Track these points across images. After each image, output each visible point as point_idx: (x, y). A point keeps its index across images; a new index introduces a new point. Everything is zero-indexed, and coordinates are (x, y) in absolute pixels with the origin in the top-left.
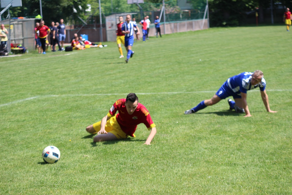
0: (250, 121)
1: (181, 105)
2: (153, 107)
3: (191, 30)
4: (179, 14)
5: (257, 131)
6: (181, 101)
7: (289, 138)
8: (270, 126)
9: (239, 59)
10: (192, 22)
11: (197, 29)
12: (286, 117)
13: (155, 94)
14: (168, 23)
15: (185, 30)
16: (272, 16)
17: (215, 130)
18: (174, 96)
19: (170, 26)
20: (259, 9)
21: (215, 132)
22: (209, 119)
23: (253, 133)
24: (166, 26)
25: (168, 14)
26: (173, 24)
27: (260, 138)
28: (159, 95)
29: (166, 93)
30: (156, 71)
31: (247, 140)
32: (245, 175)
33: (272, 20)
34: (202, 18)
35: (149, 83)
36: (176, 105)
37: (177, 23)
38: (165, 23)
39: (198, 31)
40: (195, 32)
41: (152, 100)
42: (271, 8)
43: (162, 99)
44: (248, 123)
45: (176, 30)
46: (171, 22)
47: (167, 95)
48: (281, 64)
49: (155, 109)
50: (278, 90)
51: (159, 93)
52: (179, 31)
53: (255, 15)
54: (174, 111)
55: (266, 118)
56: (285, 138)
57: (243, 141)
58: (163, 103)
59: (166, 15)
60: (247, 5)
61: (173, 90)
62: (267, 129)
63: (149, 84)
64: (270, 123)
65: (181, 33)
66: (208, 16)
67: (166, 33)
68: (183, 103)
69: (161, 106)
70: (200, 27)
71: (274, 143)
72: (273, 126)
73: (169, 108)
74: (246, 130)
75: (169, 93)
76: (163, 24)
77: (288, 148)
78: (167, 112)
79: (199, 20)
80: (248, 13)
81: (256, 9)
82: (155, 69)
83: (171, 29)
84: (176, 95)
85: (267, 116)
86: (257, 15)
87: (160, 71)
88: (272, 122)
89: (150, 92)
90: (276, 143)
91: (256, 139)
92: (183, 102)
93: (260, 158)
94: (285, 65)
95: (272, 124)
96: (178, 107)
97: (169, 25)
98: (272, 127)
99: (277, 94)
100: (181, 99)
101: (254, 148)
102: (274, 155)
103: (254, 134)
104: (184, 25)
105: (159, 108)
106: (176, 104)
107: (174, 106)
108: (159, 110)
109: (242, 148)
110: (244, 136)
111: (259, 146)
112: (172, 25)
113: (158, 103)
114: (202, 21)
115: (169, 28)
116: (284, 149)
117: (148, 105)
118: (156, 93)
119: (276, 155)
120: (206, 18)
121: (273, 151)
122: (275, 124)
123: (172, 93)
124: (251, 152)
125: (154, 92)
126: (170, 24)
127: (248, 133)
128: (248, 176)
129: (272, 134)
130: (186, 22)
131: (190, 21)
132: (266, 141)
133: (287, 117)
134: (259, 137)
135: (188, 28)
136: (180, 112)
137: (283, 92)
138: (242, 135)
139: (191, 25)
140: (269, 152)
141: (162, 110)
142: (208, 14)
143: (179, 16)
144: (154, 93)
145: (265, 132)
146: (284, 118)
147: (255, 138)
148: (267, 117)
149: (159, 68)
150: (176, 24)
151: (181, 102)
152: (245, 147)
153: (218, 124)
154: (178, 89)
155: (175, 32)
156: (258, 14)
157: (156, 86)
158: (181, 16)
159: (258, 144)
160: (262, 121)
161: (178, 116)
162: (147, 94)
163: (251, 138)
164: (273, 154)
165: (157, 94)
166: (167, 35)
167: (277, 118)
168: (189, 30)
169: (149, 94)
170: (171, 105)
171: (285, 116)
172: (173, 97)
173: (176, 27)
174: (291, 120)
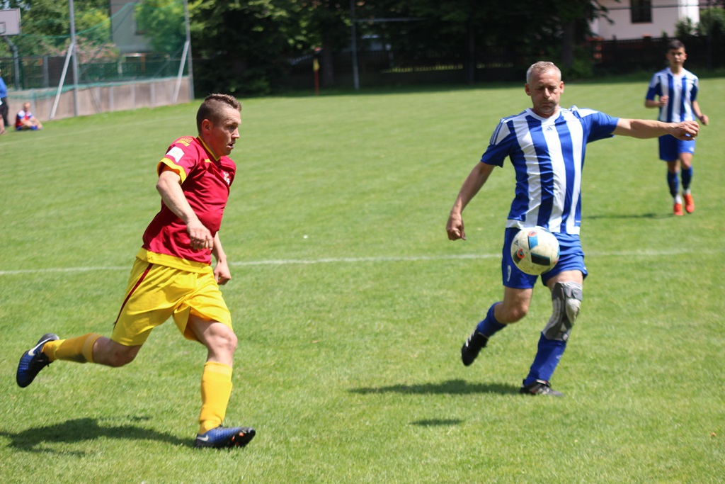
0: (265, 339)
1: (94, 300)
2: (20, 306)
3: (147, 105)
4: (116, 63)
5: (280, 366)
6: (96, 290)
7: (357, 379)
8: (315, 350)
9: (258, 181)
10: (149, 84)
11: (163, 103)
12: (357, 328)
13: (31, 274)
14: (84, 86)
15: (129, 104)
16: (356, 69)
17: (173, 364)
18: (80, 276)
19: (92, 95)
20: (321, 52)
21: (172, 367)
22: (162, 337)
23: (267, 370)
24: (79, 95)
25: (85, 64)
26: (97, 89)
27: (284, 381)
28: (40, 276)
29: (60, 270)
30: (42, 214)
31: (250, 387)
32: (235, 476)
33: (357, 80)
34: (175, 73)
35: (20, 243)
36: (82, 299)
37: (109, 87)
38: (77, 86)
39: (163, 108)
40: (156, 110)
41: (21, 288)
42: (353, 48)
43: (47, 286)
44: (259, 342)
45: (108, 106)
46: (93, 85)
47: (63, 275)
48: (364, 193)
49: (27, 312)
50: (347, 260)
51: (42, 271)
52: (113, 109)
53: (312, 66)
54: (76, 316)
55: (307, 330)
56: (347, 382)
57: (241, 389)
58: (48, 295)
59: (80, 66)
60: (291, 41)
61: (79, 263)
62: (306, 357)
63: (19, 248)
64: (315, 342)
65: (117, 114)
66: (190, 70)
67: (80, 113)
68: (99, 297)
69: (41, 303)
70: (168, 98)
71: (316, 393)
72: (320, 350)
73: (63, 308)
74: (251, 363)
75: (67, 270)
76: (73, 90)
77: (352, 406)
78: (56, 320)
79: (167, 80)
80: (294, 61)
81: (313, 51)
82: (39, 209)
83: (93, 102)
84: (85, 274)
85: (309, 326)
86: (316, 66)
87: (52, 212)
88: (320, 340)
89: (20, 269)
90: (323, 394)
91: (274, 385)
92: (99, 293)
93: (277, 431)
94: (373, 196)
95: (320, 345)
96: (87, 307)
97: (87, 92)
98: (318, 354)
99: (343, 270)
100: (96, 286)
101: (264, 408)
102: (314, 424)
103: (270, 373)
104: (127, 93)
105: (37, 309)
106: (82, 297)
107: (76, 304)
108: (34, 313)
109: (235, 408)
110: (245, 378)
111: (278, 402)
112: (97, 93)
113: (36, 295)
114: (176, 80)
115: (88, 99)
116: (341, 408)
117: (8, 301)
118: (34, 271)
119: (318, 424)
120: (185, 73)
121: (312, 413)
122: (327, 346)
123: (75, 269)
124: (256, 417)
125: (29, 267)
126: (89, 88)
127: (256, 370)
128: (240, 477)
129: (317, 370)
130: (133, 84)
131: (144, 82)
132: (298, 388)
133: (360, 326)
134: (281, 380)
135: (137, 100)
136: (89, 320)
137: (359, 264)
138: (241, 374)
139: (145, 93)
140: (302, 417)
141: (45, 313)
142: (190, 65)
143: (116, 68)
144: (30, 271)
145: (298, 366)
146: (350, 331)
147: (272, 381)
148: (310, 329)
149: (50, 205)
150: (105, 90)
151: (95, 294)
152: (243, 404)
153: (182, 348)
154: (91, 260)
155: (104, 110)
156: (320, 64)
157: (35, 253)
158: (120, 70)
159: (278, 397)
160: (295, 338)
161: (84, 328)
162: (10, 272)
163: (261, 382)
164: (310, 421)
165: (36, 273)
166: (83, 117)
167: (333, 329)
168: (140, 106)
169: (16, 273)
170: (70, 300)
171: (355, 326)
172: (76, 281)
173: (105, 98)
174: (367, 334)
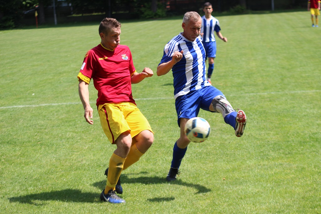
0: (15, 142)
5: (23, 155)
7: (59, 160)
8: (39, 147)
9: (10, 69)
12: (58, 136)
16: (55, 15)
20: (38, 7)
23: (17, 157)
27: (25, 162)
31: (9, 165)
32: (3, 207)
33: (56, 21)
42: (54, 5)
44: (12, 144)
48: (60, 73)
50: (53, 104)
53: (34, 14)
55: (35, 137)
56: (54, 161)
57: (5, 166)
60: (24, 3)
62: (35, 150)
64: (39, 143)
71: (40, 167)
72: (41, 147)
74: (9, 154)
77: (57, 172)
80: (26, 12)
81: (35, 7)
85: (36, 135)
86: (36, 14)
88: (41, 142)
90: (43, 167)
91: (20, 164)
93: (22, 185)
94: (65, 74)
95: (41, 144)
98: (41, 149)
99: (51, 109)
101: (16, 174)
102: (39, 181)
103: (18, 158)
109: (2, 175)
110: (6, 161)
111: (22, 172)
116: (52, 173)
119: (41, 181)
121: (39, 176)
122: (45, 145)
124: (12, 179)
127: (11, 157)
128: (5, 207)
129: (40, 156)
132: (31, 165)
133: (60, 135)
134: (24, 161)
137: (59, 106)
138: (4, 159)
140: (34, 178)
145: (31, 154)
146: (55, 137)
147: (19, 162)
148: (36, 137)
152: (6, 173)
156: (38, 13)
159: (22, 169)
160: (29, 142)
163: (14, 162)
164: (38, 180)
167: (47, 137)
171: (58, 135)
174: (63, 139)
